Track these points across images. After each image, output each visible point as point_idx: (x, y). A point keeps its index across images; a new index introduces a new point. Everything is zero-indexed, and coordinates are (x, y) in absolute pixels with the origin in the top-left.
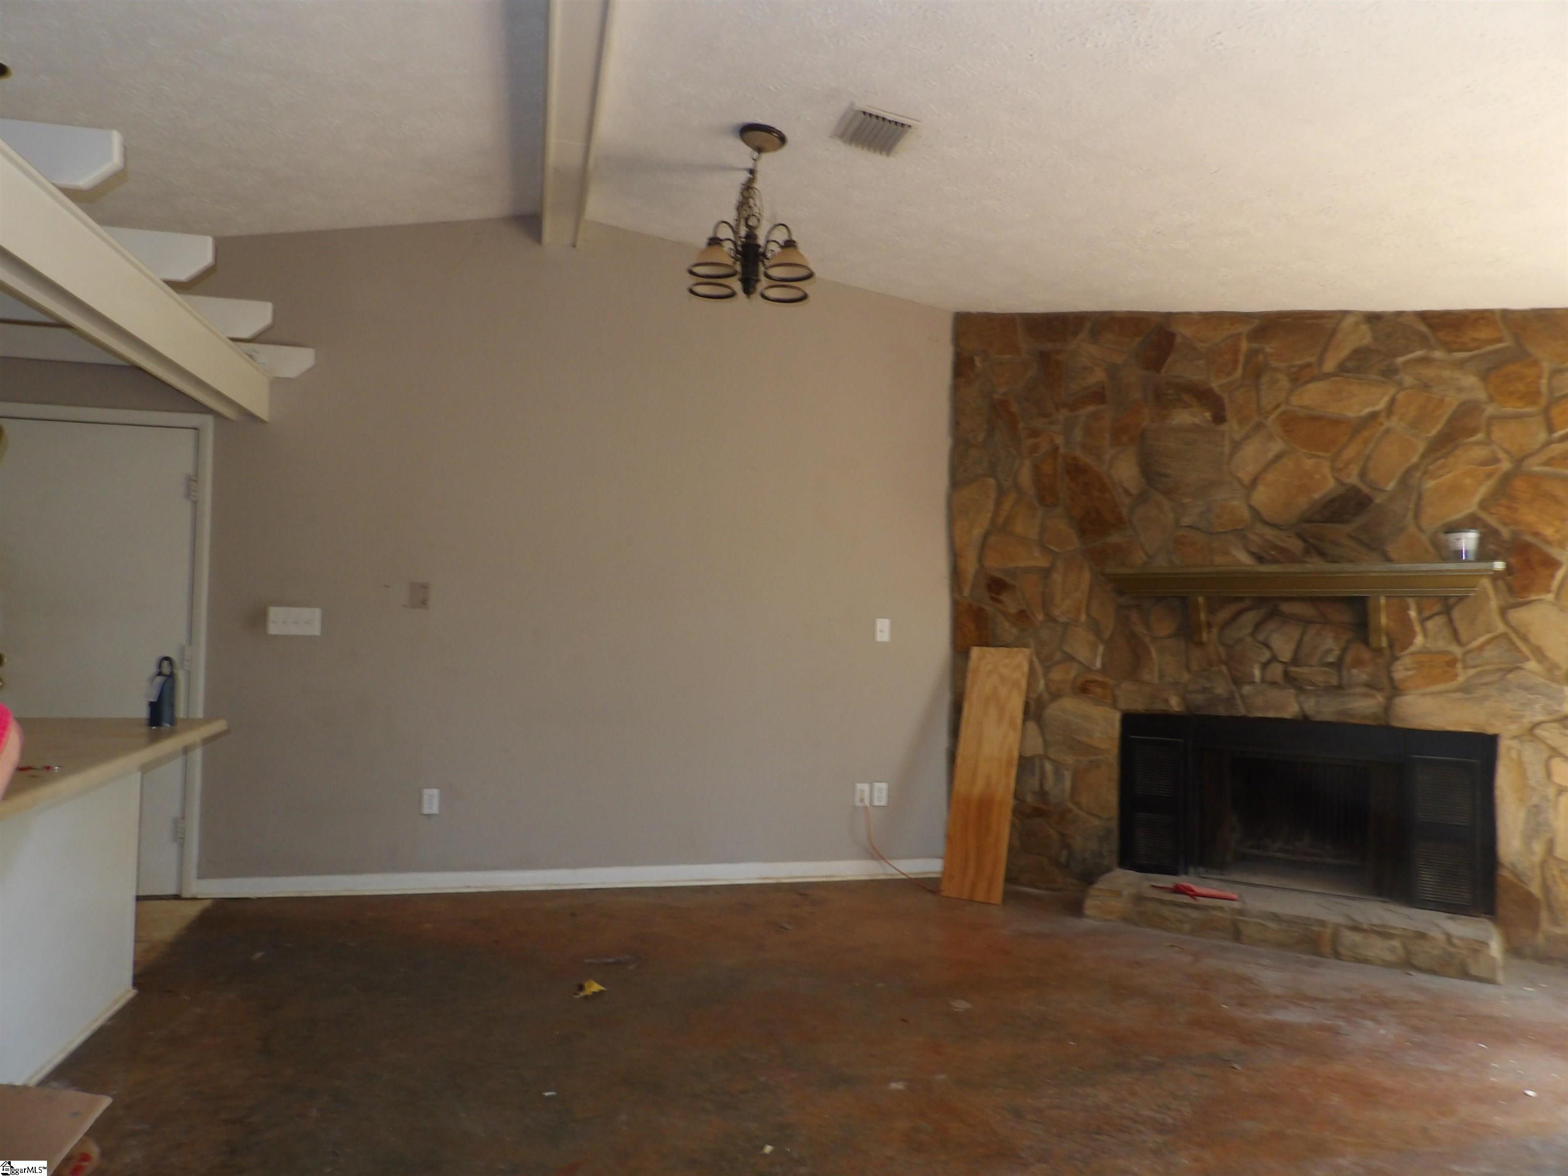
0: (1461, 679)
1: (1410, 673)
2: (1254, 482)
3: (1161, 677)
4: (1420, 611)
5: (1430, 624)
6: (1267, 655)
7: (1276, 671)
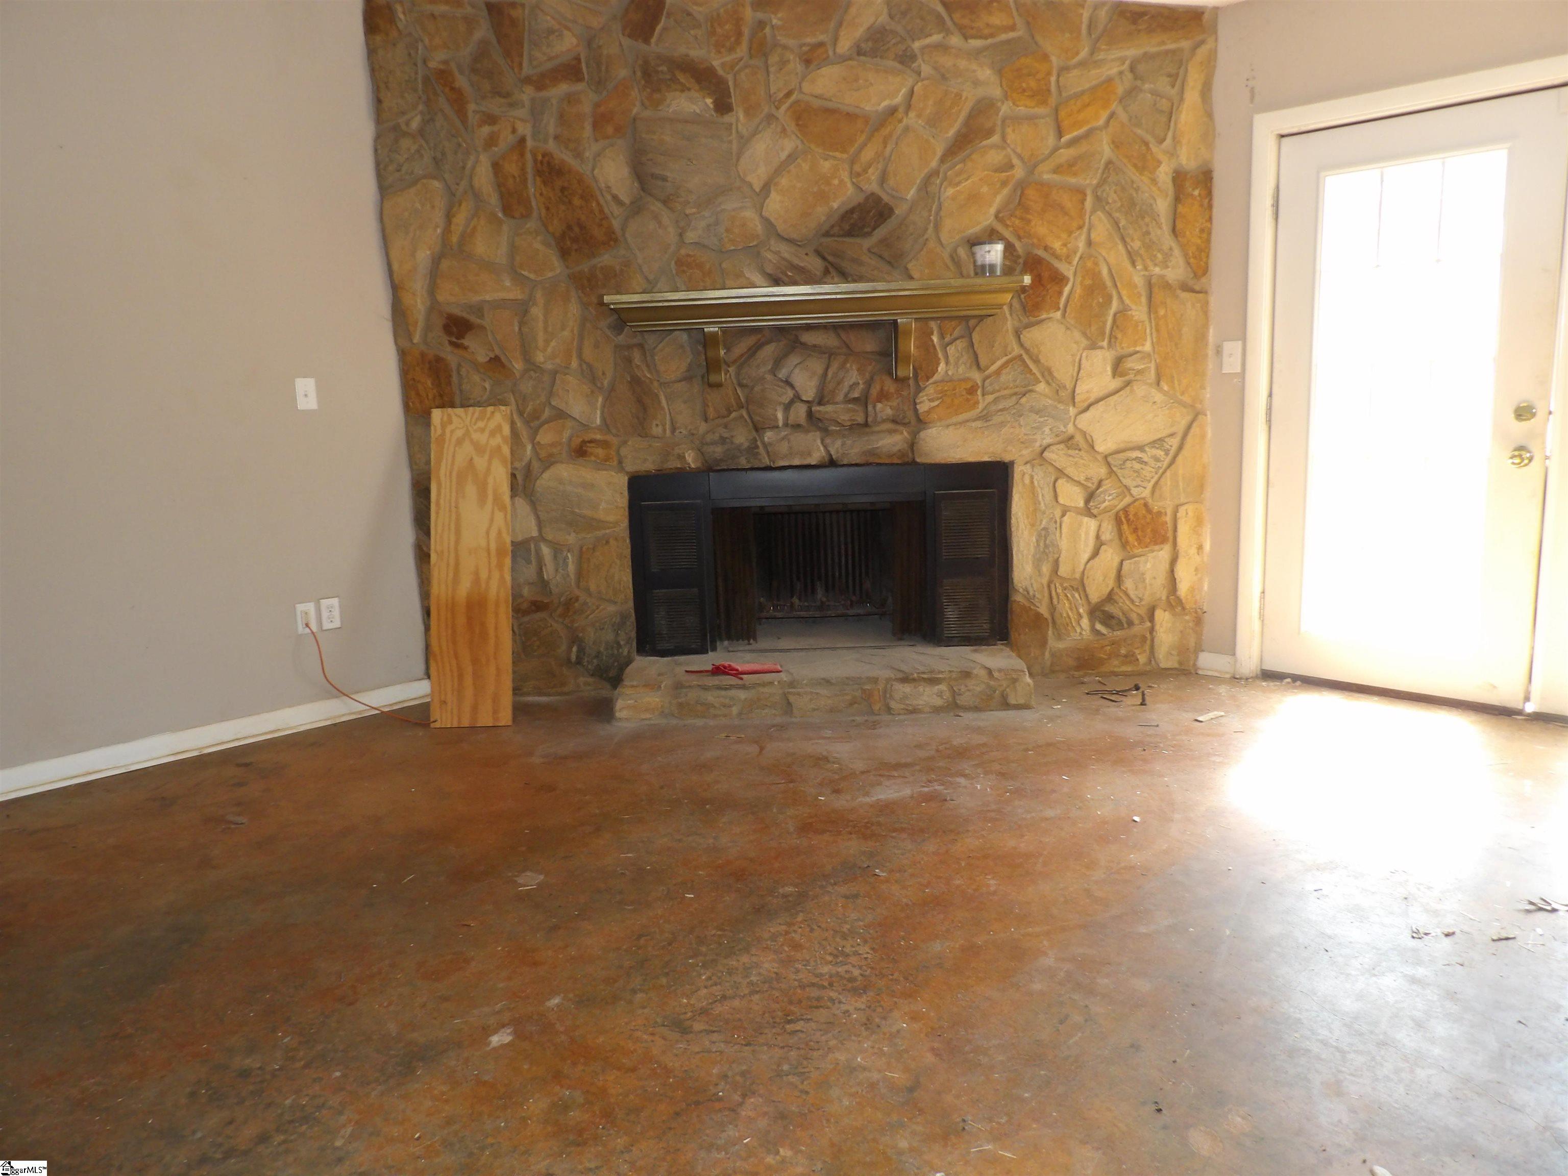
0: (981, 406)
1: (936, 403)
2: (766, 188)
3: (673, 430)
4: (942, 336)
5: (951, 350)
6: (790, 393)
7: (800, 412)
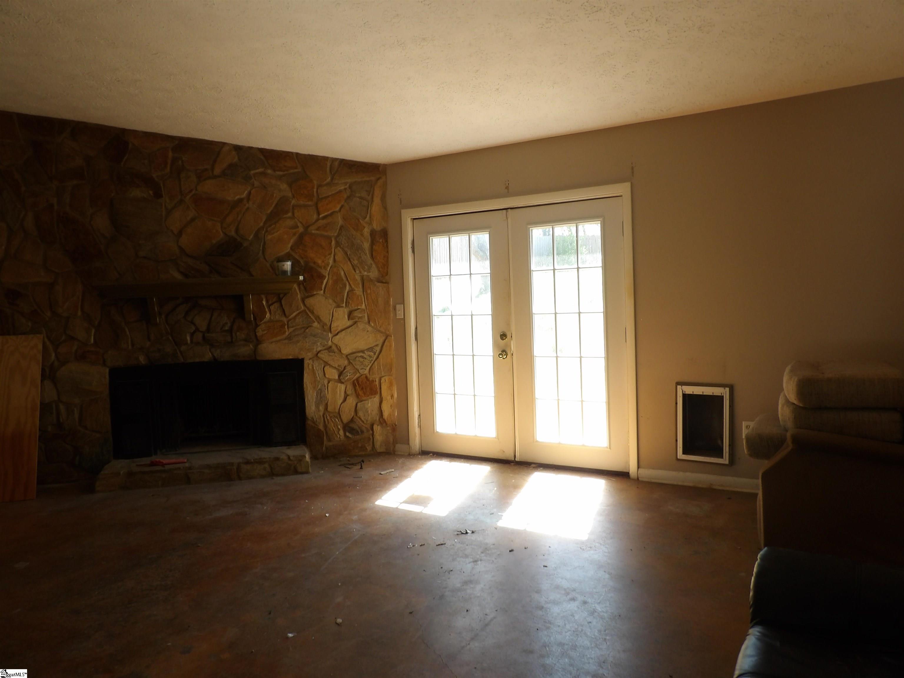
0: (287, 333)
1: (266, 332)
2: (180, 233)
3: (133, 345)
4: (267, 301)
5: (272, 308)
6: (193, 328)
7: (199, 336)
